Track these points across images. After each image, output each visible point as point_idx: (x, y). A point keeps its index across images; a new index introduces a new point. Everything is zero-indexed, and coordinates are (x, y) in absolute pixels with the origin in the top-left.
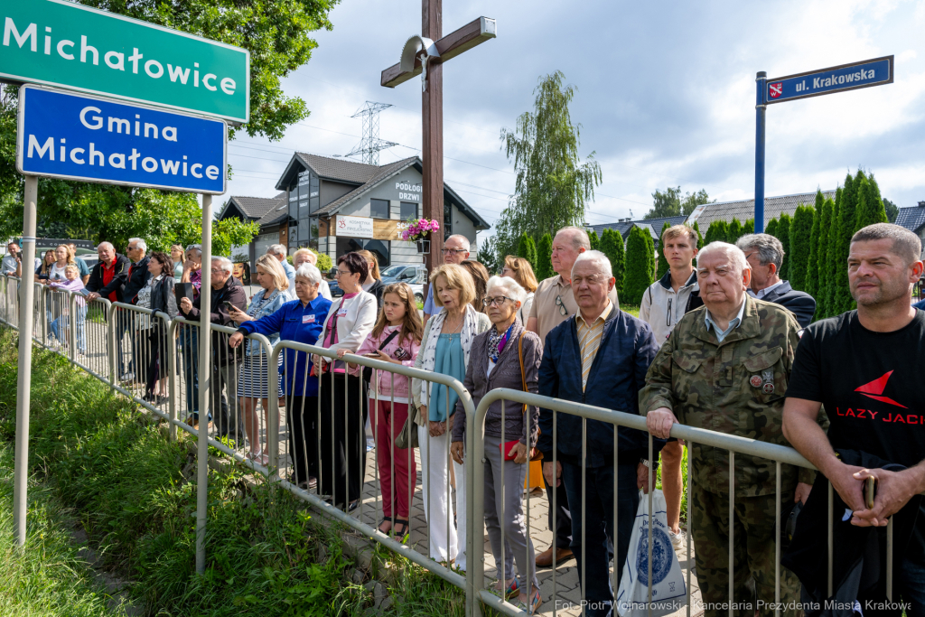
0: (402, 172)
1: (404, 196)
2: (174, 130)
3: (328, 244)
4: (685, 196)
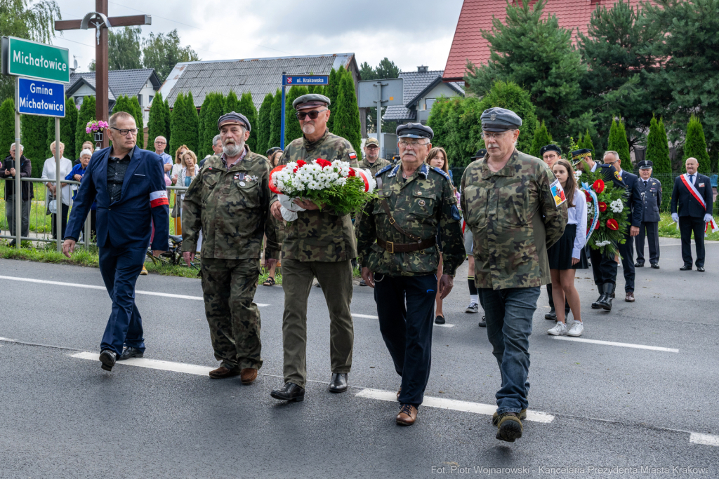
2: (51, 90)
4: (148, 37)
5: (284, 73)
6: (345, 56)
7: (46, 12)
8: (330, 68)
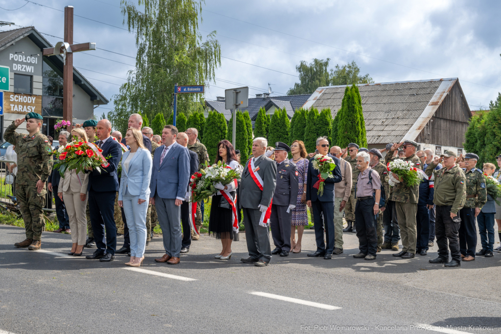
0: (17, 42)
1: (18, 68)
4: (334, 69)
6: (450, 80)
7: (211, 49)
8: (435, 91)
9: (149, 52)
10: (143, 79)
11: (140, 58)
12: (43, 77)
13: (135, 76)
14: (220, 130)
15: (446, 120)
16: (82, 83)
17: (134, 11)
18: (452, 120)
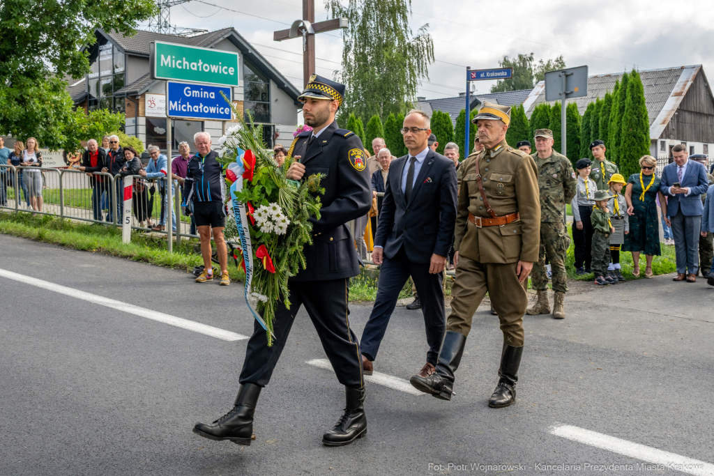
2: (213, 93)
3: (136, 125)
4: (538, 64)
5: (468, 68)
6: (693, 67)
7: (423, 44)
8: (677, 80)
9: (355, 50)
10: (350, 79)
11: (346, 57)
12: (244, 82)
13: (341, 76)
14: (446, 131)
15: (691, 112)
16: (286, 86)
17: (339, 6)
18: (697, 113)
